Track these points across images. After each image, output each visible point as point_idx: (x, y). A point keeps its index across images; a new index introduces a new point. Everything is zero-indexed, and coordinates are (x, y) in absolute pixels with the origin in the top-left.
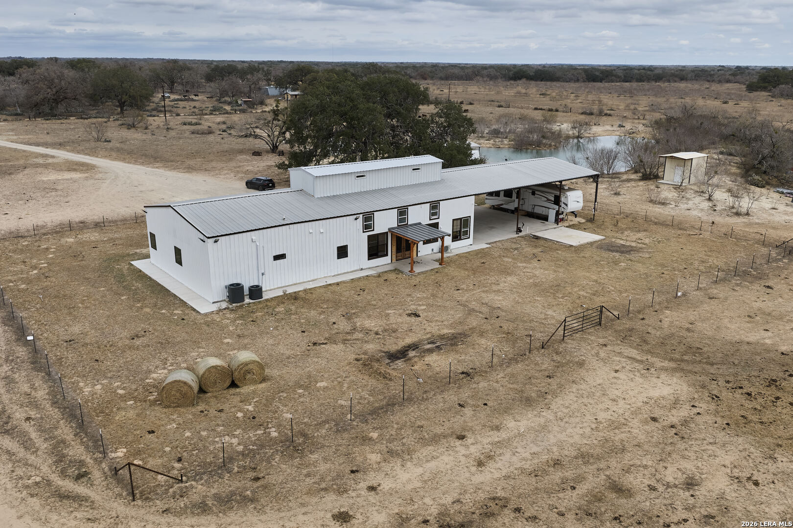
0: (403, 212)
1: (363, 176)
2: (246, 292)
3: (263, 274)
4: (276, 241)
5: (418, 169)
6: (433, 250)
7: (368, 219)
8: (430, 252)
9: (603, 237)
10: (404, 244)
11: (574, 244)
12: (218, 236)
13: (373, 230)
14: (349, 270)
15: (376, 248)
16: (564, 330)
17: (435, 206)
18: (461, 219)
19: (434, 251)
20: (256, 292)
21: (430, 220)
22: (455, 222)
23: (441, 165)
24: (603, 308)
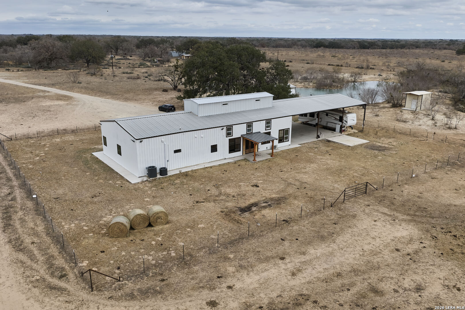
0: (249, 125)
1: (226, 104)
2: (158, 171)
3: (168, 161)
4: (175, 142)
5: (259, 100)
6: (267, 148)
7: (229, 129)
9: (369, 141)
10: (250, 144)
11: (351, 145)
12: (142, 139)
13: (232, 136)
14: (218, 159)
15: (234, 146)
16: (344, 196)
17: (268, 122)
18: (284, 130)
20: (164, 171)
21: (266, 130)
22: (280, 131)
23: (272, 98)
24: (368, 184)
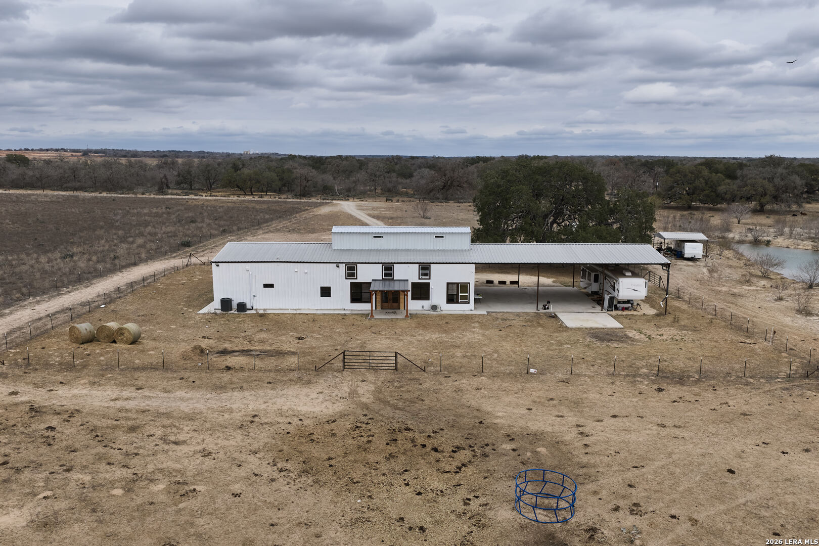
0: (388, 269)
1: (380, 237)
2: (235, 306)
3: (254, 296)
4: (268, 273)
5: (442, 237)
6: (423, 307)
7: (351, 270)
8: (421, 308)
9: (622, 326)
10: (390, 296)
11: (568, 326)
12: (219, 262)
14: (332, 308)
15: (359, 293)
16: (344, 362)
17: (425, 269)
18: (458, 284)
19: (425, 308)
20: (242, 307)
21: (419, 279)
22: (450, 285)
23: (468, 238)
24: (399, 356)
